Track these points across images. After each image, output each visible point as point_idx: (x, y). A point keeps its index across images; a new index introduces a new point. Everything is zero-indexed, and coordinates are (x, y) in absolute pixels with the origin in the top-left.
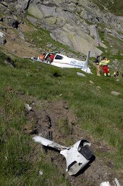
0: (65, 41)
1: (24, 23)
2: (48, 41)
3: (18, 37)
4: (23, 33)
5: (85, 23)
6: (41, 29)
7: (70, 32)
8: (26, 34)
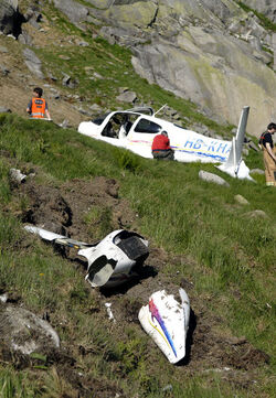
0: (184, 86)
1: (44, 19)
2: (124, 82)
3: (19, 64)
4: (37, 52)
5: (256, 26)
6: (99, 41)
7: (202, 57)
8: (47, 58)
